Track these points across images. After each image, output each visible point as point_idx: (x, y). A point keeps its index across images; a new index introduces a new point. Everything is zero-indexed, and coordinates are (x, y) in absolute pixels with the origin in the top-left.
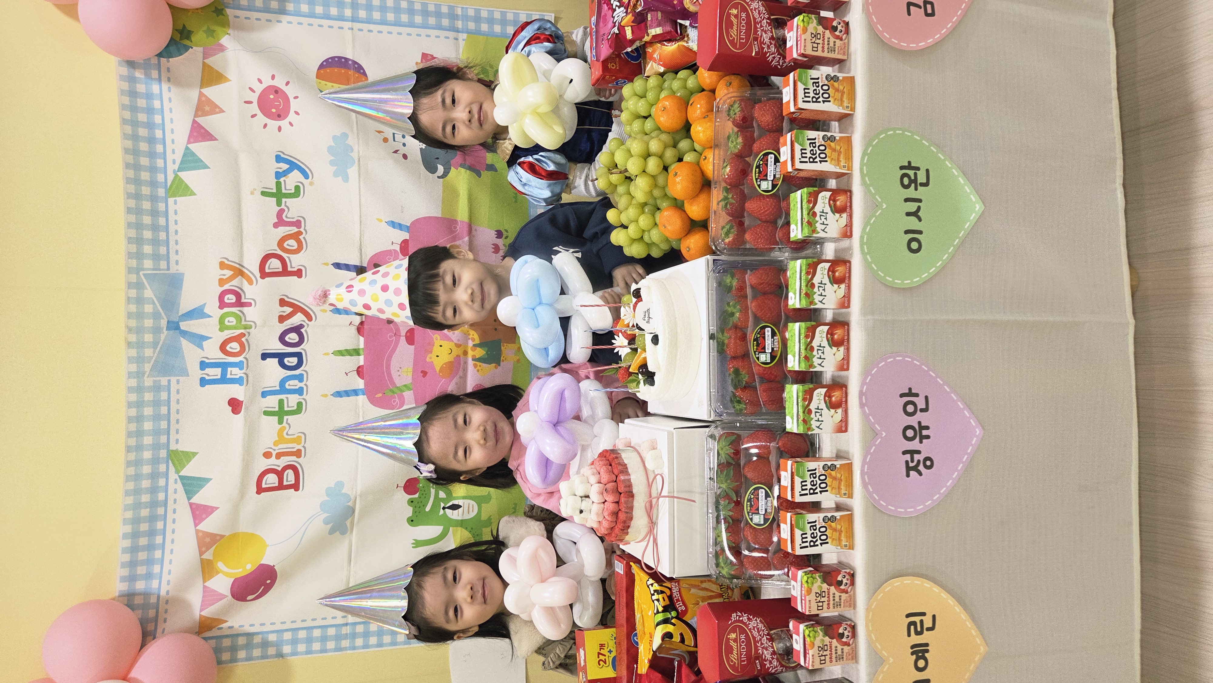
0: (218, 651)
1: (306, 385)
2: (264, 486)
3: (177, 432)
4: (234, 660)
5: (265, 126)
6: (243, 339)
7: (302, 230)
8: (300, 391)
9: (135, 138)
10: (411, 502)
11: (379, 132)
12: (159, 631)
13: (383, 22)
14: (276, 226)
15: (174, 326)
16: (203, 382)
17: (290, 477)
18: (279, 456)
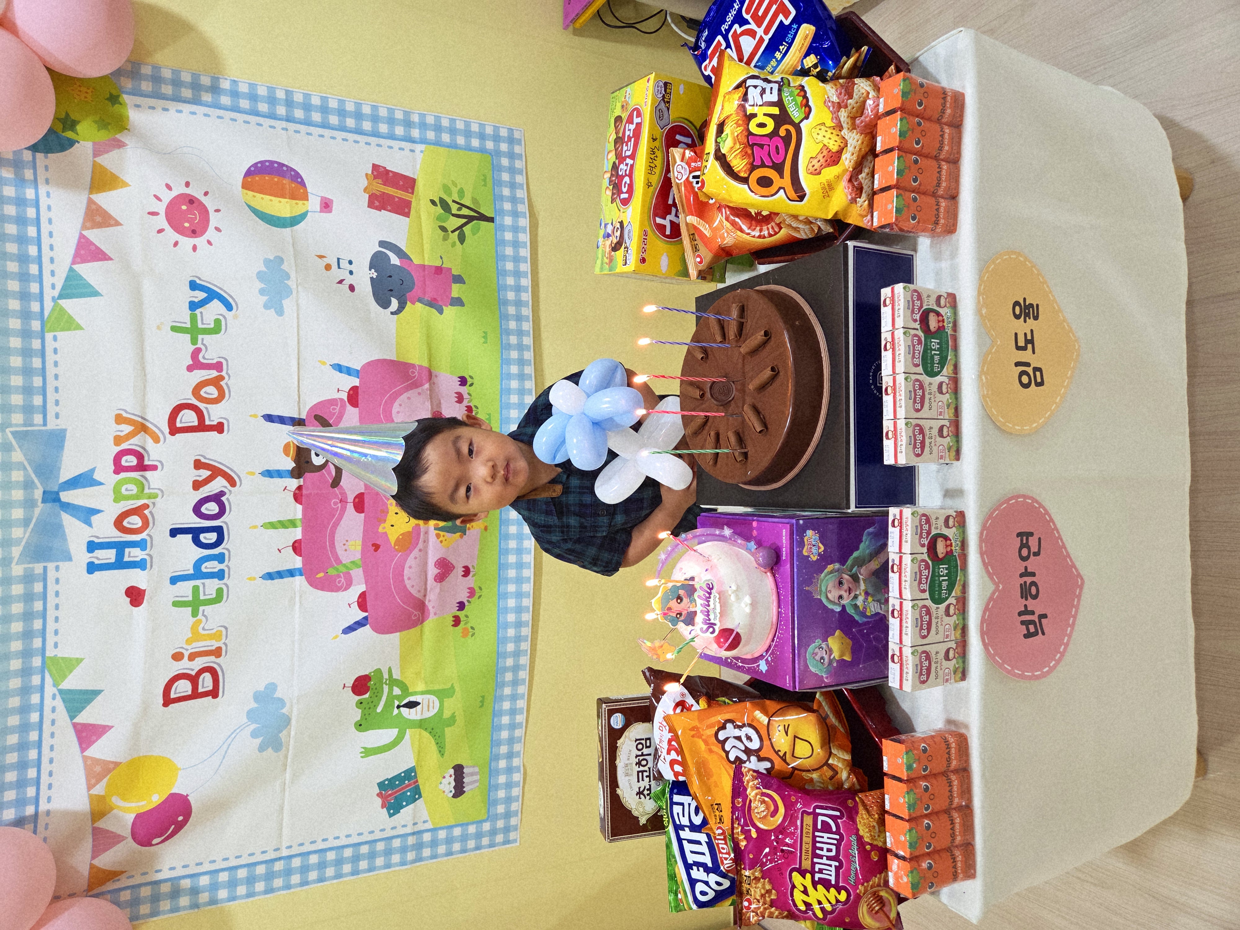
1: (228, 566)
2: (173, 696)
3: (56, 632)
5: (176, 243)
6: (147, 512)
7: (224, 373)
8: (220, 574)
11: (321, 257)
13: (325, 125)
14: (190, 369)
15: (52, 497)
16: (92, 568)
17: (206, 683)
18: (192, 657)
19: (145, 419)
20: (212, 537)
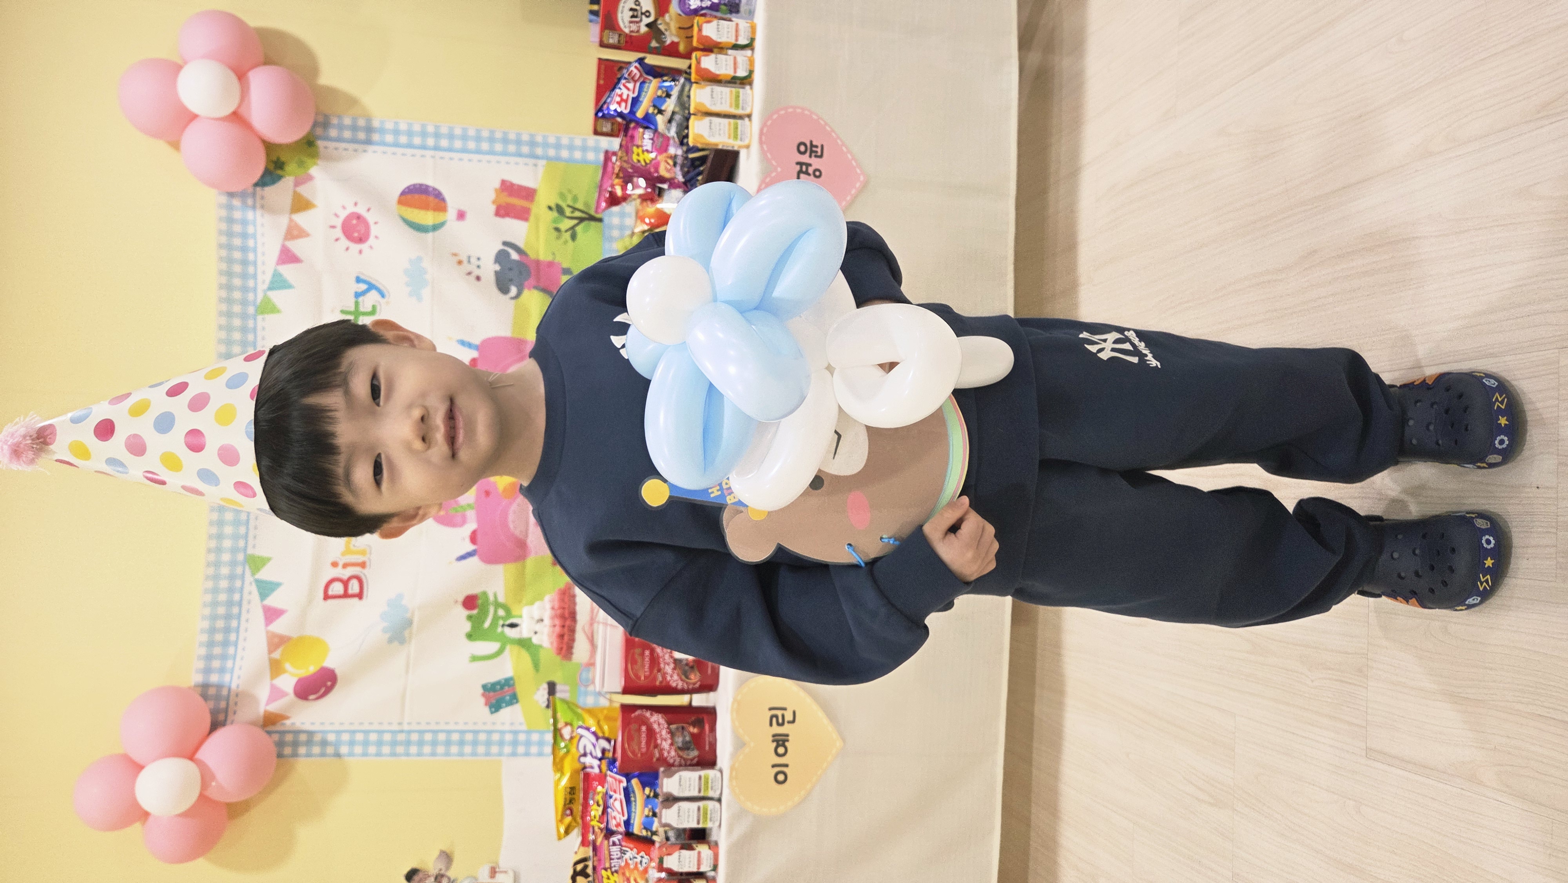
0: (280, 744)
2: (330, 593)
3: (255, 537)
4: (295, 755)
5: (347, 249)
9: (230, 261)
10: (470, 618)
11: (455, 255)
12: (228, 722)
13: (464, 150)
17: (354, 587)
18: (345, 566)
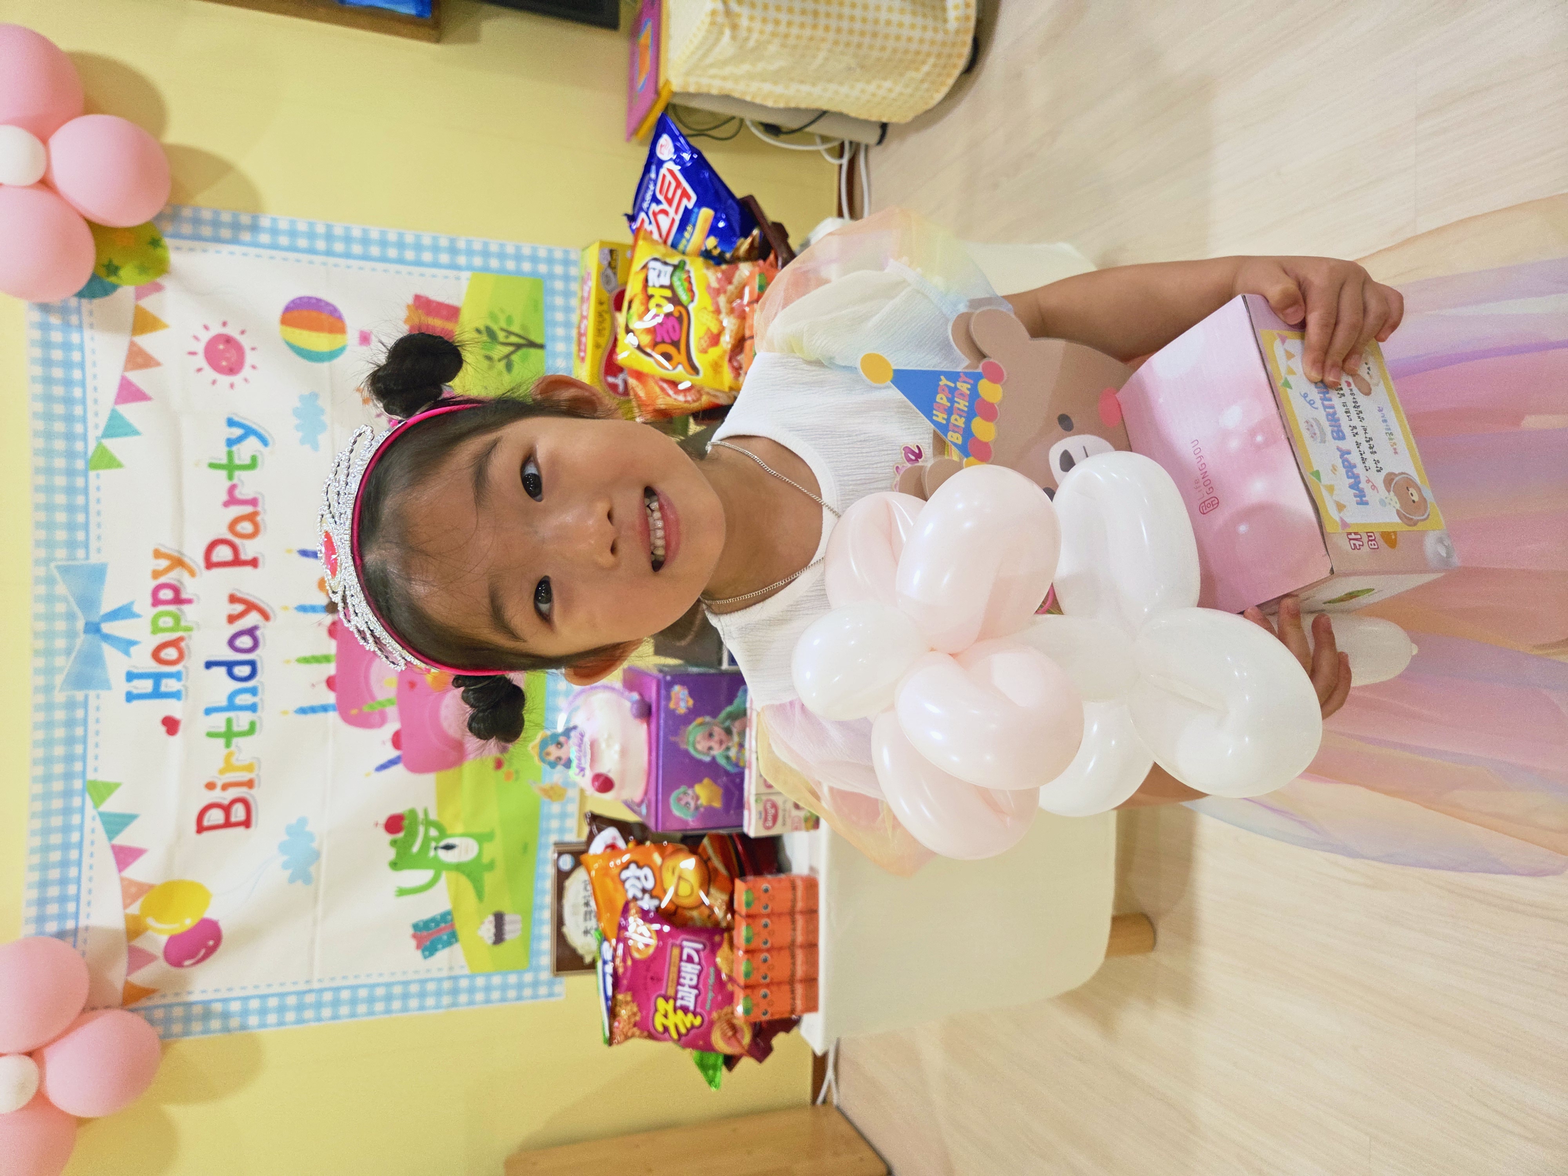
1: (261, 700)
2: (206, 823)
3: (96, 758)
5: (214, 382)
6: (183, 644)
7: (259, 509)
8: (253, 708)
9: (48, 398)
10: (394, 843)
11: (359, 391)
13: (365, 257)
14: (226, 504)
15: (93, 628)
16: (130, 697)
17: (239, 812)
18: (225, 787)
19: (182, 554)
20: (244, 671)
